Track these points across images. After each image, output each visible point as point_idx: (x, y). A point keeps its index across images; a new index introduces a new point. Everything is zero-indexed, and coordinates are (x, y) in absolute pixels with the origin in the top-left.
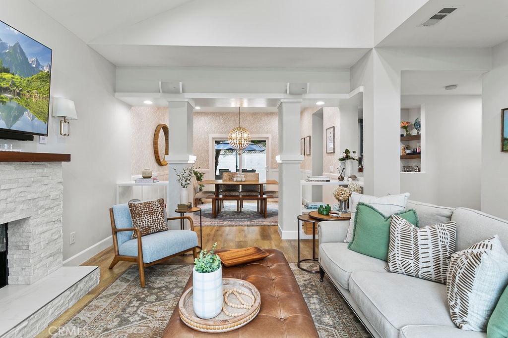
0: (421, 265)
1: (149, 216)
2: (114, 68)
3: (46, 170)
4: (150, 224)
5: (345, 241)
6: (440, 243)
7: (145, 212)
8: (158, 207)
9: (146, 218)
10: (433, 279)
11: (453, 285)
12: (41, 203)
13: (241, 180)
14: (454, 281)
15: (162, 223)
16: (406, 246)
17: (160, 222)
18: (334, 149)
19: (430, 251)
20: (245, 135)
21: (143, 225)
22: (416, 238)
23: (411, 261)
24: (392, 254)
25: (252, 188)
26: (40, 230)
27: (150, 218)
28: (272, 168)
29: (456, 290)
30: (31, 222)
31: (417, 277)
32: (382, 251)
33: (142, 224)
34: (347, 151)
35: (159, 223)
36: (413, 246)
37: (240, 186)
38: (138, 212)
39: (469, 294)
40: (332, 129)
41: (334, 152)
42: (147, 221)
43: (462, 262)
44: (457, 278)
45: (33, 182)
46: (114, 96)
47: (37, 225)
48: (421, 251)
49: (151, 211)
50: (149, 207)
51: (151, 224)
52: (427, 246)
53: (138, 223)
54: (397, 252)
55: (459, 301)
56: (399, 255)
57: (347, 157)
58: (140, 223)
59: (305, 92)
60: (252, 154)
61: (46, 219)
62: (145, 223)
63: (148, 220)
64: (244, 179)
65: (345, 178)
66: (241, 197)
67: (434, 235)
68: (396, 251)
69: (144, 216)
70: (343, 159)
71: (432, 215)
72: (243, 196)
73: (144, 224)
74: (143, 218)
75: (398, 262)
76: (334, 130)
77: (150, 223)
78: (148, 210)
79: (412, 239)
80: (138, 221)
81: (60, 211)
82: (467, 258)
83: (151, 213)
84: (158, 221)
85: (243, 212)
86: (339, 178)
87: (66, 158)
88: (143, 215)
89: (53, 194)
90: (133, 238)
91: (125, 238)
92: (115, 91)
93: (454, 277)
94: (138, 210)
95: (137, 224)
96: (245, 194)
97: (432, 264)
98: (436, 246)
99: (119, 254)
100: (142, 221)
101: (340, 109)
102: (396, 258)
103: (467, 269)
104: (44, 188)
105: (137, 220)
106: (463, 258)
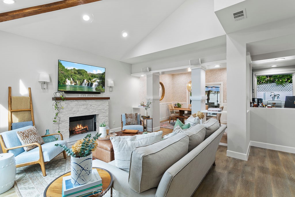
2: (131, 65)
3: (103, 102)
12: (102, 111)
26: (102, 118)
30: (99, 115)
45: (100, 105)
46: (131, 75)
47: (101, 117)
61: (103, 115)
81: (108, 114)
87: (108, 98)
89: (106, 109)
92: (131, 73)
104: (103, 107)
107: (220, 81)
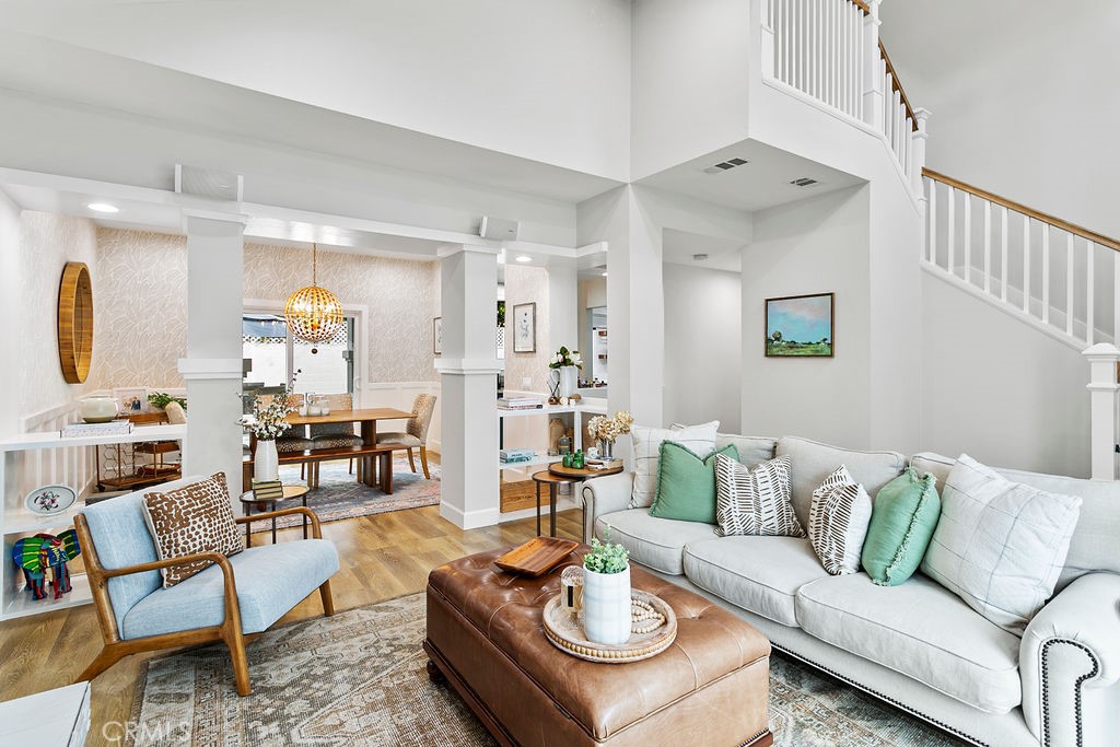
0: (764, 517)
1: (205, 520)
4: (210, 540)
5: (630, 506)
6: (780, 484)
7: (194, 511)
8: (221, 496)
9: (199, 527)
10: (777, 533)
11: (825, 528)
13: (319, 412)
14: (826, 523)
15: (234, 533)
16: (744, 497)
17: (232, 532)
18: (535, 345)
19: (772, 496)
20: (330, 308)
21: (195, 546)
22: (755, 482)
23: (752, 515)
24: (726, 510)
25: (337, 430)
27: (211, 526)
28: (370, 380)
29: (830, 533)
31: (757, 534)
32: (706, 510)
33: (191, 544)
34: (564, 351)
35: (230, 534)
36: (753, 494)
37: (308, 427)
38: (178, 515)
39: (845, 534)
40: (531, 307)
41: (535, 351)
42: (202, 533)
43: (834, 499)
44: (831, 518)
48: (762, 498)
49: (207, 506)
50: (200, 498)
51: (213, 541)
52: (768, 491)
53: (181, 542)
54: (732, 508)
55: (834, 545)
56: (737, 510)
57: (566, 362)
58: (186, 543)
59: (513, 239)
60: (271, 345)
62: (198, 540)
63: (205, 530)
64: (325, 411)
65: (564, 400)
66: (307, 453)
67: (774, 475)
68: (731, 505)
69: (195, 523)
70: (557, 366)
71: (750, 449)
72: (313, 452)
73: (197, 542)
74: (193, 529)
75: (735, 519)
76: (535, 309)
77: (211, 537)
78: (200, 506)
79: (751, 484)
80: (180, 537)
82: (839, 493)
83: (211, 513)
84: (226, 531)
85: (322, 489)
86: (550, 401)
88: (191, 521)
90: (168, 586)
91: (138, 591)
93: (826, 518)
94: (177, 507)
95: (177, 545)
96: (320, 445)
97: (775, 513)
98: (777, 489)
99: (119, 638)
100: (190, 536)
101: (549, 271)
102: (733, 514)
103: (842, 506)
105: (175, 536)
106: (835, 495)
107: (359, 301)
